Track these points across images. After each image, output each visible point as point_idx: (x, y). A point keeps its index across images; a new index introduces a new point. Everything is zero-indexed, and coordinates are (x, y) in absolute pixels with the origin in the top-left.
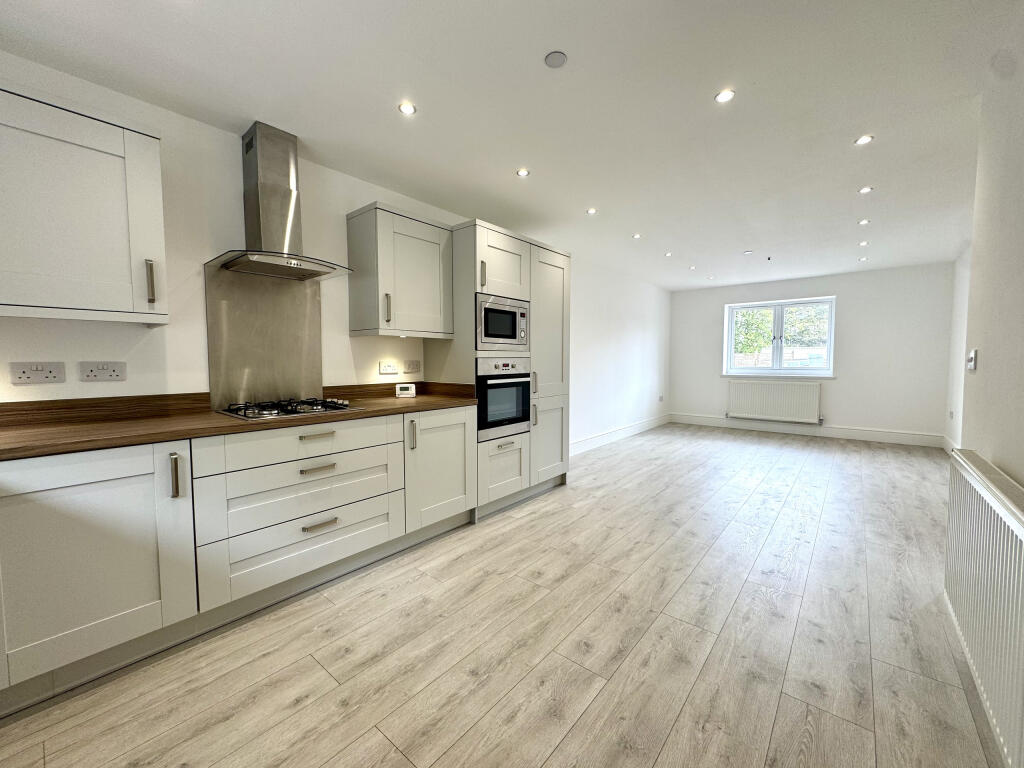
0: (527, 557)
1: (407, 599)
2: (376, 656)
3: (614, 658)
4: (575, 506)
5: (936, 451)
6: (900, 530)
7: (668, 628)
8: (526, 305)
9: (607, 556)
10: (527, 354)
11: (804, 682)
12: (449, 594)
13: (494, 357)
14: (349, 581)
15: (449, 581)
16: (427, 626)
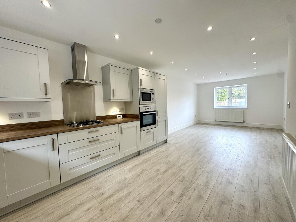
0: (155, 165)
1: (120, 178)
2: (111, 196)
3: (180, 196)
4: (170, 149)
5: (280, 130)
6: (268, 156)
7: (197, 187)
8: (154, 91)
9: (179, 164)
10: (154, 105)
11: (238, 205)
12: (132, 176)
13: (145, 106)
14: (104, 173)
15: (133, 173)
16: (126, 186)
